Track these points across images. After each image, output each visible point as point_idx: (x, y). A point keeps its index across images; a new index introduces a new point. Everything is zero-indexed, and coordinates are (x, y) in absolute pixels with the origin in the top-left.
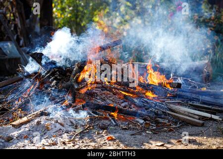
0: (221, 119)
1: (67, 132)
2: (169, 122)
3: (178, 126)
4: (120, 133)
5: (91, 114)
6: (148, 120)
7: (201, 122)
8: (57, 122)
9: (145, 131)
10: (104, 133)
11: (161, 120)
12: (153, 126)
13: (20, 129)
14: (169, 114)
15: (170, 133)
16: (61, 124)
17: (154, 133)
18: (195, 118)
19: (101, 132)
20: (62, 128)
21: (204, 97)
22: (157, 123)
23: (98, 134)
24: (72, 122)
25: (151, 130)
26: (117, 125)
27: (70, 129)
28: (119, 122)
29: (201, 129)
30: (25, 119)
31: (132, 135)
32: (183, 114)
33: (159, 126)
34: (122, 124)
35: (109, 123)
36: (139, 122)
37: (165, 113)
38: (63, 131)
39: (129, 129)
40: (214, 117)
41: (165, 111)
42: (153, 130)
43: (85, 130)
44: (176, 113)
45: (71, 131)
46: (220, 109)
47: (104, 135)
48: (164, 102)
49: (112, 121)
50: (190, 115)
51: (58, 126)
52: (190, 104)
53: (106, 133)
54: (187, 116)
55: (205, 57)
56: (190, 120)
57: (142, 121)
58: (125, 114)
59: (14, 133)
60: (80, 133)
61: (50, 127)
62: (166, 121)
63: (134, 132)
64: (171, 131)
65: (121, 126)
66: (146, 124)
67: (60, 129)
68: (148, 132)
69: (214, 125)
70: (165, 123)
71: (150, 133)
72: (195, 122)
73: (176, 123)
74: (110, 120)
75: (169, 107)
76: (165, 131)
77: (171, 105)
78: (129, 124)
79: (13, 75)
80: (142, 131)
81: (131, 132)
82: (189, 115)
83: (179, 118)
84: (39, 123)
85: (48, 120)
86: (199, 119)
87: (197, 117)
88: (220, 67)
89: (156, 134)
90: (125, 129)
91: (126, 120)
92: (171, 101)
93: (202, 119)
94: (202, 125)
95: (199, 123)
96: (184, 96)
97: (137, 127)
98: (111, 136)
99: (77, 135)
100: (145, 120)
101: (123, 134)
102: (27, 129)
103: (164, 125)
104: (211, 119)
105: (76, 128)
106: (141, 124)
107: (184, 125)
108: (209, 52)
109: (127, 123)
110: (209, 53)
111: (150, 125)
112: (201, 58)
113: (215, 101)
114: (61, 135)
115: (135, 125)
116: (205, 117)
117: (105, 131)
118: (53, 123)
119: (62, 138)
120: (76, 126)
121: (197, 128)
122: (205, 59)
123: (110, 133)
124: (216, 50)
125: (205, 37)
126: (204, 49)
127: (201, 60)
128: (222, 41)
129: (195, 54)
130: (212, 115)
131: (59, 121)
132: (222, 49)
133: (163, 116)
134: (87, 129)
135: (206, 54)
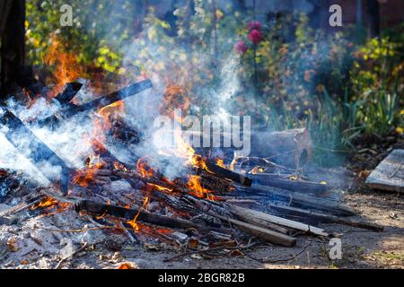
0: (326, 234)
1: (48, 256)
2: (232, 238)
3: (249, 245)
4: (143, 258)
5: (91, 223)
6: (194, 235)
7: (291, 238)
8: (30, 237)
9: (189, 254)
10: (114, 257)
11: (217, 235)
12: (203, 245)
14: (232, 224)
15: (235, 259)
16: (36, 241)
17: (205, 258)
18: (280, 232)
19: (109, 255)
20: (38, 248)
21: (296, 193)
22: (212, 240)
23: (103, 258)
24: (55, 237)
25: (201, 253)
26: (138, 242)
27: (53, 249)
28: (142, 238)
29: (290, 251)
31: (165, 261)
32: (258, 225)
33: (215, 246)
34: (147, 241)
35: (123, 239)
36: (178, 238)
37: (226, 222)
38: (39, 254)
39: (160, 250)
40: (314, 230)
41: (225, 218)
42: (205, 252)
43: (81, 251)
44: (247, 222)
45: (54, 254)
46: (324, 215)
47: (115, 261)
48: (225, 201)
49: (130, 235)
50: (271, 226)
51: (32, 244)
52: (272, 207)
53: (118, 257)
54: (265, 227)
55: (301, 122)
56: (273, 236)
57: (184, 237)
58: (152, 223)
60: (71, 257)
61: (15, 245)
62: (228, 237)
63: (170, 256)
64: (235, 254)
65: (146, 244)
66: (192, 241)
67: (35, 250)
68: (194, 256)
69: (314, 245)
70: (226, 240)
71: (199, 257)
72: (279, 238)
73: (245, 241)
74: (125, 235)
75: (234, 212)
76: (225, 255)
77: (238, 208)
78: (160, 242)
80: (184, 255)
81: (164, 255)
82: (269, 225)
83: (250, 232)
85: (12, 232)
86: (288, 234)
87: (283, 230)
89: (209, 259)
90: (154, 250)
91: (155, 234)
92: (237, 201)
93: (294, 233)
94: (293, 245)
95: (287, 241)
96: (262, 191)
97: (175, 248)
98: (128, 262)
99: (65, 261)
100: (189, 234)
101: (149, 260)
103: (224, 243)
104: (309, 234)
106: (183, 241)
107: (259, 244)
108: (306, 113)
109: (157, 240)
110: (307, 115)
111: (198, 243)
112: (291, 123)
113: (315, 201)
114: (35, 260)
115: (172, 241)
116: (298, 230)
117: (116, 253)
118: (22, 238)
119: (37, 265)
120: (64, 244)
121: (282, 249)
122: (299, 126)
123: (125, 257)
124: (319, 110)
125: (300, 87)
126: (298, 108)
127: (291, 127)
128: (330, 93)
129: (281, 116)
130: (311, 227)
131: (32, 236)
132: (329, 109)
133: (222, 227)
134: (84, 250)
135: (302, 116)
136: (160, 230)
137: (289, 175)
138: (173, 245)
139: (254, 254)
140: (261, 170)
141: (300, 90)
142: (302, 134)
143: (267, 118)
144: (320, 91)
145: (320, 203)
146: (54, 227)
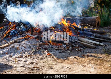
0: (104, 45)
1: (28, 51)
2: (78, 46)
4: (54, 52)
5: (39, 42)
6: (68, 45)
7: (94, 46)
9: (66, 51)
10: (46, 51)
11: (74, 45)
13: (4, 50)
14: (78, 42)
15: (79, 52)
16: (24, 47)
17: (71, 52)
19: (44, 51)
20: (25, 49)
21: (96, 34)
22: (73, 47)
23: (43, 52)
24: (30, 46)
25: (70, 50)
26: (52, 47)
27: (29, 49)
29: (94, 50)
30: (7, 44)
31: (60, 53)
32: (85, 42)
33: (74, 48)
34: (55, 47)
35: (48, 47)
36: (63, 46)
37: (77, 42)
38: (25, 51)
39: (59, 49)
40: (101, 44)
41: (76, 41)
42: (71, 50)
43: (37, 50)
44: (82, 42)
45: (29, 51)
46: (104, 40)
47: (46, 53)
48: (76, 36)
49: (50, 45)
50: (89, 43)
51: (23, 48)
52: (89, 38)
53: (47, 51)
54: (87, 43)
55: (97, 14)
56: (89, 45)
57: (65, 46)
58: (56, 42)
59: (1, 51)
60: (34, 51)
61: (19, 48)
62: (77, 46)
63: (61, 51)
64: (79, 50)
65: (55, 48)
66: (67, 47)
67: (24, 50)
68: (68, 51)
69: (101, 48)
70: (77, 47)
71: (69, 51)
72: (91, 46)
73: (82, 47)
74: (49, 45)
75: (79, 39)
76: (77, 51)
77: (80, 38)
78: (58, 47)
79: (1, 23)
80: (65, 51)
81: (60, 51)
82: (88, 43)
83: (83, 44)
84: (13, 46)
85: (18, 45)
86: (94, 45)
87: (92, 44)
88: (104, 19)
89: (72, 52)
90: (57, 50)
91: (57, 45)
92: (80, 36)
93: (95, 45)
94: (95, 48)
95: (93, 47)
96: (86, 33)
98: (50, 53)
99: (32, 52)
101: (56, 52)
102: (8, 50)
104: (100, 45)
105: (32, 49)
106: (65, 47)
107: (86, 48)
108: (99, 12)
109: (57, 47)
111: (69, 48)
112: (95, 15)
113: (101, 36)
115: (62, 47)
116: (97, 44)
118: (21, 46)
119: (25, 54)
120: (32, 48)
121: (92, 49)
122: (97, 15)
123: (49, 52)
124: (103, 11)
125: (97, 4)
126: (97, 10)
127: (95, 16)
128: (106, 6)
129: (92, 13)
130: (100, 43)
131: (23, 46)
132: (105, 10)
133: (76, 43)
134: (38, 49)
135: (98, 13)
136: (59, 44)
137: (94, 29)
138: (62, 48)
139: (84, 51)
140: (86, 28)
141: (97, 5)
142: (98, 17)
143: (88, 13)
144: (103, 5)
145: (103, 36)
146: (29, 43)
